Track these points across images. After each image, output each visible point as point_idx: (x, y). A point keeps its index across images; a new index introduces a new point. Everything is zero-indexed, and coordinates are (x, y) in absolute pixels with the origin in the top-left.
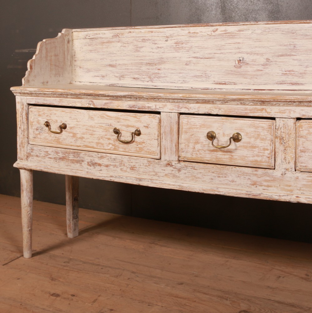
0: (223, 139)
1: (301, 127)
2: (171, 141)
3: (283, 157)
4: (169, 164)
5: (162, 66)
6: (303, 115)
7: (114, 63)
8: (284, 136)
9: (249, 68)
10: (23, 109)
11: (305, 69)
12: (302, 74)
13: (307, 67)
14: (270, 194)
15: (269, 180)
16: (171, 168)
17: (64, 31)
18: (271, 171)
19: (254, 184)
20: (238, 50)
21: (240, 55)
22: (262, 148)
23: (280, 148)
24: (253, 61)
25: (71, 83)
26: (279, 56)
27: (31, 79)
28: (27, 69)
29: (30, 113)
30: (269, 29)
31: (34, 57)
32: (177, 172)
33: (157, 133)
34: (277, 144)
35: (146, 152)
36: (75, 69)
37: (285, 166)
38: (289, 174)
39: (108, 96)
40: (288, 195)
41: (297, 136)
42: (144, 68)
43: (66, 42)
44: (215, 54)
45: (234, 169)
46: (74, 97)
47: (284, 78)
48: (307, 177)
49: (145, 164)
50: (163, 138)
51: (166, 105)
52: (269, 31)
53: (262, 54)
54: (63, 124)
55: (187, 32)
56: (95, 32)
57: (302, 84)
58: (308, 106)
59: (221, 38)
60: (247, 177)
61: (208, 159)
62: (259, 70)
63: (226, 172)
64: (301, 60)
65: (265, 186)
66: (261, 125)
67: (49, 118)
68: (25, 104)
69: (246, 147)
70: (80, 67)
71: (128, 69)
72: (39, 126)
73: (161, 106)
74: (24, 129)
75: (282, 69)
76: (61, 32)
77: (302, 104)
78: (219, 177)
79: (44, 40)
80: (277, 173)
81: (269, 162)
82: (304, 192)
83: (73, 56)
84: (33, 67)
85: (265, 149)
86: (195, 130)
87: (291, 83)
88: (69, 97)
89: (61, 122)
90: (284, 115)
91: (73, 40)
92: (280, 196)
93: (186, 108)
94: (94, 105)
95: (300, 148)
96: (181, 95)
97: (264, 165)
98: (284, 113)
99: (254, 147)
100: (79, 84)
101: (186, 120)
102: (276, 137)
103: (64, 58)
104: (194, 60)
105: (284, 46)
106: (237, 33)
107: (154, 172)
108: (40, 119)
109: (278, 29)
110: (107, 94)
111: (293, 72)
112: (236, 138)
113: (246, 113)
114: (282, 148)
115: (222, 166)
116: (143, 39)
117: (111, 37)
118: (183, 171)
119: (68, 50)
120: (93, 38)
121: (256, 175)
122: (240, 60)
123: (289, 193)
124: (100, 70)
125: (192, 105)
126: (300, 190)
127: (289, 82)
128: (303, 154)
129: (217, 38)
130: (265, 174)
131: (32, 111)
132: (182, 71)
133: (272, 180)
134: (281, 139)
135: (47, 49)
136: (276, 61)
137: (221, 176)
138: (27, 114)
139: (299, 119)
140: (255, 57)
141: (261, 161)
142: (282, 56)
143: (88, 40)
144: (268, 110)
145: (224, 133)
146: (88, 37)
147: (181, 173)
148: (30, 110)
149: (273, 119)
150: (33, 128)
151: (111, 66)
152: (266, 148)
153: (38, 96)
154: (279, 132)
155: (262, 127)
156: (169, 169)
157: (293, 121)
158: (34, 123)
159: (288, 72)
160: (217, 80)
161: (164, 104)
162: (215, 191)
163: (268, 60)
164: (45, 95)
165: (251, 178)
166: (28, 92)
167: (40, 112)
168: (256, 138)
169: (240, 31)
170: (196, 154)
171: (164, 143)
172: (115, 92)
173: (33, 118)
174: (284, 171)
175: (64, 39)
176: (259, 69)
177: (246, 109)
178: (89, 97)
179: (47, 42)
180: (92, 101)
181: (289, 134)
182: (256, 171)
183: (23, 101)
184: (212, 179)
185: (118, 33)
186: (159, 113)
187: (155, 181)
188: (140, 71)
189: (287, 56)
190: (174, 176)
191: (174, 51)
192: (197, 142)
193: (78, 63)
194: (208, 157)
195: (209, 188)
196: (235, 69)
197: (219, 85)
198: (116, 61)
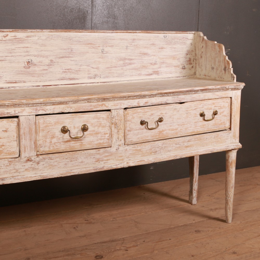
1: (128, 114)
2: (30, 140)
3: (117, 137)
4: (29, 160)
6: (129, 106)
8: (117, 122)
9: (36, 69)
11: (79, 67)
12: (78, 71)
13: (81, 66)
14: (110, 165)
15: (108, 156)
16: (31, 163)
18: (109, 148)
19: (98, 160)
20: (27, 53)
21: (28, 58)
22: (103, 133)
23: (114, 131)
24: (40, 62)
26: (60, 58)
30: (52, 36)
32: (36, 165)
33: (15, 135)
34: (113, 128)
35: (6, 153)
37: (118, 143)
38: (121, 148)
40: (121, 163)
41: (125, 121)
44: (6, 57)
45: (83, 152)
47: (64, 75)
48: (132, 148)
49: (6, 165)
50: (23, 138)
51: (24, 110)
52: (52, 38)
53: (47, 57)
57: (77, 79)
58: (133, 99)
59: (11, 42)
60: (93, 157)
61: (63, 149)
62: (44, 70)
63: (76, 156)
64: (76, 61)
65: (105, 160)
66: (102, 116)
69: (91, 135)
73: (20, 111)
75: (62, 68)
77: (129, 98)
78: (71, 161)
80: (113, 149)
81: (108, 143)
82: (131, 159)
85: (105, 134)
86: (51, 127)
87: (69, 79)
90: (117, 107)
92: (116, 165)
93: (43, 110)
95: (128, 129)
97: (106, 145)
98: (117, 105)
99: (97, 133)
101: (43, 120)
102: (112, 124)
105: (64, 49)
106: (26, 38)
107: (15, 169)
109: (59, 36)
111: (71, 70)
112: (84, 129)
113: (91, 108)
114: (116, 131)
115: (73, 152)
118: (41, 163)
121: (99, 153)
122: (29, 62)
123: (121, 161)
125: (48, 107)
126: (128, 158)
127: (68, 78)
128: (130, 132)
129: (7, 43)
130: (105, 152)
133: (110, 155)
134: (115, 125)
136: (58, 62)
137: (73, 160)
139: (125, 109)
140: (41, 59)
141: (103, 143)
142: (62, 57)
144: (107, 105)
145: (74, 126)
147: (39, 165)
149: (109, 110)
152: (106, 132)
154: (114, 120)
155: (103, 118)
156: (29, 163)
157: (122, 111)
159: (67, 70)
160: (8, 79)
161: (23, 108)
163: (51, 61)
165: (95, 157)
168: (99, 127)
169: (28, 37)
170: (53, 146)
171: (23, 142)
174: (117, 147)
176: (44, 68)
177: (91, 106)
181: (120, 120)
182: (99, 151)
184: (66, 164)
186: (17, 117)
187: (16, 178)
189: (66, 58)
190: (34, 169)
192: (53, 137)
194: (63, 147)
195: (65, 172)
196: (25, 69)
197: (9, 84)
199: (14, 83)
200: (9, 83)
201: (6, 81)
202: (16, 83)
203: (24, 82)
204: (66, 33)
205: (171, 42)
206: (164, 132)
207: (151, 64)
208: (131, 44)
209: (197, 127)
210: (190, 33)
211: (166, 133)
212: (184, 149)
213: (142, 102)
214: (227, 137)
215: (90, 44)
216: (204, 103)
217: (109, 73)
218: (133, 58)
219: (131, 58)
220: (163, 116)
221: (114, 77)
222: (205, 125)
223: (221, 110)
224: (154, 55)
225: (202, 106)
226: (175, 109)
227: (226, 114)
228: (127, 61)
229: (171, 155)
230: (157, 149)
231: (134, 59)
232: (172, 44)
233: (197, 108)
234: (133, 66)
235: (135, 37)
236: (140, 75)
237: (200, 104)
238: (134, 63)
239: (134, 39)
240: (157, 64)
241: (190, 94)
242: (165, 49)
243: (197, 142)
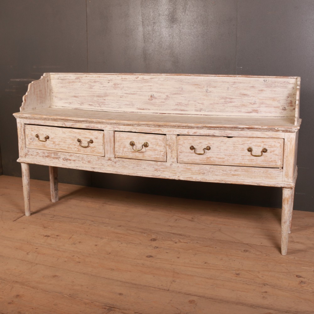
0: (138, 146)
1: (179, 139)
2: (110, 146)
3: (171, 156)
4: (110, 159)
5: (106, 98)
6: (180, 133)
7: (77, 95)
8: (171, 144)
9: (157, 101)
10: (21, 126)
11: (188, 102)
12: (187, 105)
13: (189, 101)
14: (165, 175)
15: (164, 168)
16: (111, 162)
17: (44, 74)
18: (165, 163)
19: (156, 170)
20: (150, 90)
21: (151, 93)
22: (159, 151)
23: (169, 151)
24: (159, 96)
25: (50, 107)
26: (173, 94)
27: (25, 107)
28: (22, 101)
29: (26, 129)
30: (168, 78)
31: (27, 94)
32: (114, 164)
33: (102, 142)
34: (168, 148)
35: (97, 152)
36: (52, 98)
37: (172, 160)
38: (174, 165)
39: (73, 120)
40: (174, 176)
41: (178, 144)
42: (95, 99)
43: (46, 81)
44: (137, 91)
45: (145, 162)
46: (53, 120)
47: (176, 107)
48: (183, 166)
49: (96, 160)
50: (106, 145)
51: (107, 126)
52: (168, 80)
53: (164, 93)
54: (47, 136)
55: (121, 78)
56: (65, 75)
57: (187, 111)
58: (183, 129)
59: (141, 82)
60: (153, 166)
61: (131, 156)
62: (162, 102)
63: (141, 163)
64: (185, 97)
65: (162, 171)
66: (159, 138)
67: (38, 133)
68: (23, 124)
69: (151, 150)
70: (56, 97)
71: (85, 99)
72: (32, 137)
73: (104, 127)
74: (23, 139)
75: (175, 102)
76: (42, 75)
77: (180, 127)
78: (137, 166)
79: (32, 82)
80: (168, 164)
81: (163, 158)
82: (182, 174)
83: (51, 90)
84: (26, 100)
85: (161, 151)
86: (124, 140)
87: (181, 110)
88: (50, 120)
89: (46, 135)
90: (171, 133)
91: (50, 80)
92: (170, 176)
93: (118, 128)
94: (65, 125)
95: (179, 151)
96: (115, 121)
97: (161, 160)
98: (171, 132)
99: (156, 150)
100: (55, 107)
101: (118, 135)
102: (167, 145)
103: (45, 92)
104: (125, 94)
105: (177, 88)
106: (150, 80)
107: (101, 164)
108: (33, 132)
109: (173, 78)
110: (73, 119)
111: (181, 104)
112: (146, 145)
113: (151, 131)
114: (170, 151)
115: (139, 160)
116: (95, 81)
117: (75, 79)
118: (117, 163)
119: (48, 87)
120: (63, 79)
121: (157, 165)
122: (152, 96)
123: (174, 174)
124: (68, 99)
126: (180, 173)
127: (179, 109)
128: (181, 154)
129: (138, 82)
130: (162, 165)
131: (27, 128)
132: (118, 101)
133: (165, 168)
134: (169, 146)
135: (34, 87)
136: (172, 97)
137: (138, 166)
138: (24, 130)
139: (178, 135)
140: (160, 94)
141: (159, 158)
142: (175, 94)
143: (60, 80)
144: (162, 130)
145: (139, 142)
146: (60, 78)
147: (116, 164)
148: (26, 127)
149: (165, 135)
150: (29, 138)
151: (75, 97)
152: (162, 150)
153: (31, 119)
154: (168, 142)
155: (159, 139)
156: (110, 162)
157: (175, 136)
158: (29, 135)
159: (179, 104)
160: (138, 107)
161: (106, 125)
162: (136, 174)
163: (167, 96)
164: (35, 119)
165: (154, 167)
166: (24, 117)
167: (32, 128)
168: (157, 145)
169: (151, 79)
170: (125, 154)
171: (106, 147)
172: (77, 118)
173: (28, 132)
174: (171, 163)
175: (45, 80)
176: (162, 101)
177: (151, 129)
178: (62, 121)
179: (35, 83)
180: (64, 123)
181: (173, 143)
182: (157, 163)
183: (22, 122)
184: (133, 167)
185: (79, 77)
186: (103, 130)
187: (102, 169)
188: (93, 100)
189: (178, 94)
190: (113, 166)
191: (113, 89)
192: (125, 147)
193: (54, 94)
194: (131, 155)
195: (132, 173)
196: (149, 101)
198: (78, 93)
199: (142, 109)
200: (139, 109)
202: (143, 109)
203: (149, 110)
204: (178, 76)
205: (271, 85)
206: (212, 159)
207: (251, 103)
208: (232, 86)
209: (244, 160)
210: (291, 78)
211: (214, 160)
212: (231, 177)
213: (191, 132)
214: (279, 175)
215: (196, 85)
216: (252, 140)
217: (213, 108)
218: (234, 97)
219: (231, 97)
220: (211, 145)
221: (217, 112)
222: (253, 160)
223: (271, 148)
224: (254, 96)
225: (249, 142)
226: (222, 141)
227: (278, 154)
228: (228, 100)
229: (217, 179)
230: (205, 172)
231: (234, 98)
232: (272, 87)
233: (244, 144)
234: (233, 104)
235: (236, 81)
236: (240, 112)
237: (248, 141)
238: (234, 102)
239: (235, 82)
240: (256, 104)
241: (236, 130)
242: (264, 91)
243: (244, 173)
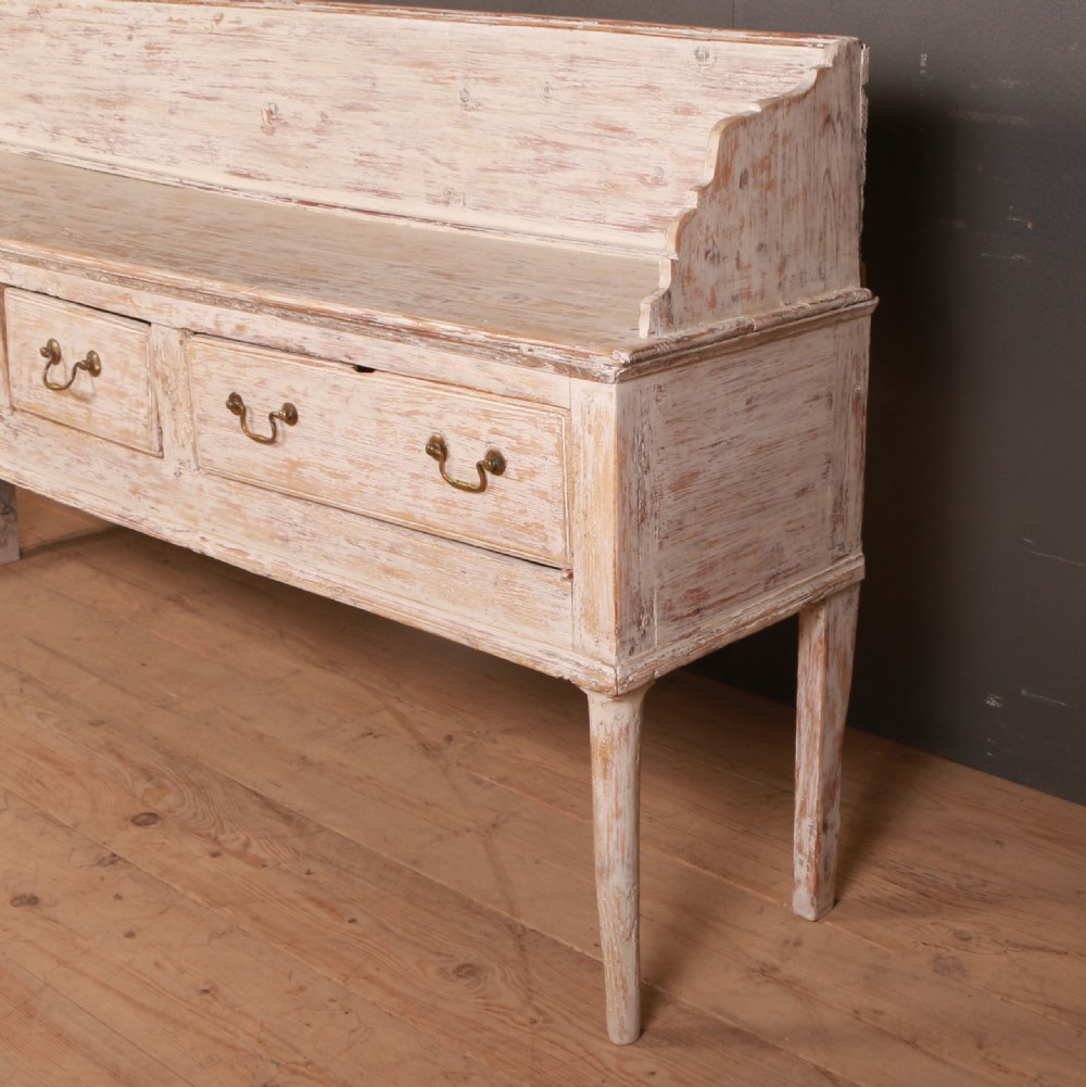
1: (193, 353)
3: (173, 431)
5: (126, 112)
6: (193, 323)
7: (38, 91)
8: (168, 373)
9: (289, 138)
11: (398, 153)
12: (395, 167)
13: (402, 147)
14: (160, 523)
15: (158, 486)
16: (3, 426)
18: (159, 462)
19: (135, 491)
20: (265, 83)
21: (269, 97)
22: (134, 400)
23: (164, 405)
24: (295, 116)
26: (344, 108)
30: (322, 26)
32: (13, 437)
34: (160, 394)
37: (179, 453)
38: (186, 476)
40: (188, 531)
41: (190, 378)
42: (95, 112)
44: (222, 87)
45: (100, 445)
47: (357, 175)
48: (216, 488)
52: (322, 33)
53: (312, 100)
55: (166, 17)
57: (397, 196)
58: (196, 301)
59: (232, 41)
60: (123, 471)
62: (308, 145)
63: (87, 450)
64: (388, 125)
65: (153, 499)
66: (128, 337)
69: (109, 392)
71: (64, 111)
75: (353, 147)
78: (79, 461)
80: (168, 470)
81: (148, 439)
82: (215, 528)
85: (138, 404)
86: (29, 332)
87: (376, 191)
90: (163, 319)
92: (175, 530)
95: (197, 410)
97: (142, 444)
98: (161, 312)
99: (121, 394)
102: (156, 375)
104: (184, 99)
105: (354, 79)
106: (262, 30)
109: (339, 27)
111: (374, 160)
112: (92, 366)
114: (168, 405)
116: (87, 29)
117: (27, 16)
118: (22, 437)
121: (135, 467)
122: (272, 112)
123: (190, 524)
124: (14, 108)
125: (14, 268)
126: (210, 521)
127: (370, 187)
128: (203, 426)
129: (223, 42)
130: (149, 469)
132: (165, 130)
133: (162, 487)
134: (163, 382)
136: (340, 124)
137: (82, 459)
139: (187, 332)
140: (299, 106)
141: (135, 435)
142: (350, 108)
144: (135, 302)
147: (18, 440)
152: (140, 399)
154: (159, 361)
155: (131, 344)
157: (176, 336)
159: (366, 158)
160: (232, 163)
162: (71, 498)
163: (324, 116)
165: (130, 475)
168: (124, 372)
169: (265, 25)
170: (36, 396)
174: (177, 465)
176: (308, 141)
181: (176, 371)
182: (134, 457)
184: (68, 465)
185: (38, 6)
188: (88, 119)
189: (359, 109)
190: (10, 447)
191: (145, 70)
196: (263, 136)
197: (237, 178)
198: (41, 84)
199: (245, 176)
200: (234, 174)
201: (228, 166)
202: (248, 176)
203: (267, 179)
204: (352, 16)
205: (728, 84)
206: (306, 472)
207: (642, 178)
208: (563, 79)
209: (419, 497)
210: (814, 45)
211: (312, 478)
212: (380, 578)
213: (227, 321)
214: (556, 610)
215: (422, 64)
216: (444, 398)
217: (491, 192)
218: (571, 140)
219: (561, 138)
220: (298, 401)
221: (508, 212)
222: (454, 505)
223: (522, 457)
224: (653, 142)
225: (435, 410)
227: (549, 489)
228: (548, 152)
229: (333, 579)
230: (291, 535)
231: (572, 147)
232: (734, 93)
233: (416, 412)
234: (568, 178)
235: (579, 50)
236: (599, 220)
238: (574, 166)
239: (573, 59)
240: (666, 185)
242: (700, 113)
243: (422, 566)
